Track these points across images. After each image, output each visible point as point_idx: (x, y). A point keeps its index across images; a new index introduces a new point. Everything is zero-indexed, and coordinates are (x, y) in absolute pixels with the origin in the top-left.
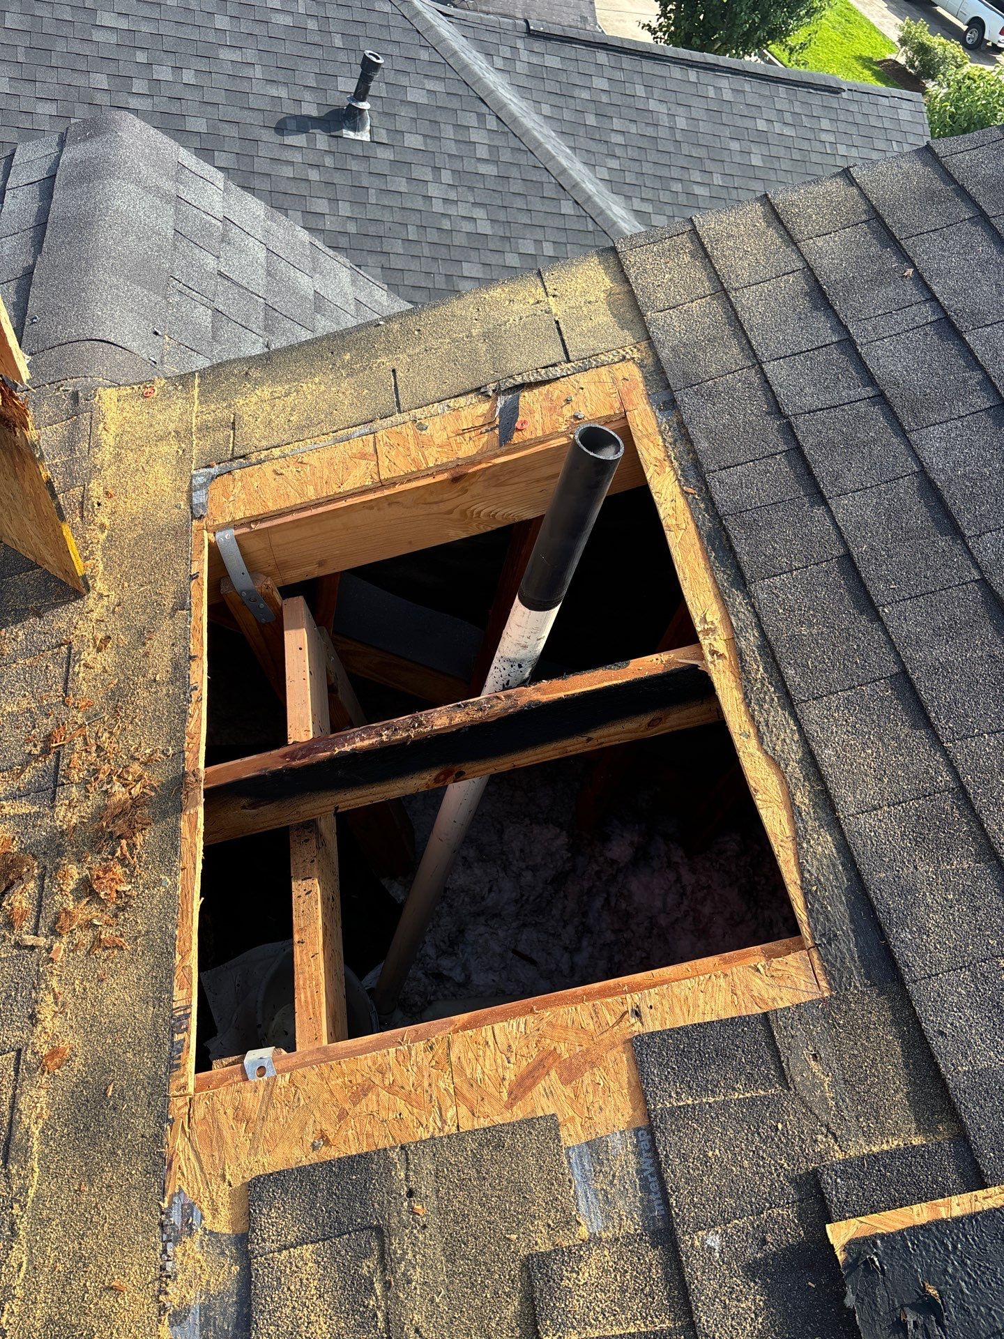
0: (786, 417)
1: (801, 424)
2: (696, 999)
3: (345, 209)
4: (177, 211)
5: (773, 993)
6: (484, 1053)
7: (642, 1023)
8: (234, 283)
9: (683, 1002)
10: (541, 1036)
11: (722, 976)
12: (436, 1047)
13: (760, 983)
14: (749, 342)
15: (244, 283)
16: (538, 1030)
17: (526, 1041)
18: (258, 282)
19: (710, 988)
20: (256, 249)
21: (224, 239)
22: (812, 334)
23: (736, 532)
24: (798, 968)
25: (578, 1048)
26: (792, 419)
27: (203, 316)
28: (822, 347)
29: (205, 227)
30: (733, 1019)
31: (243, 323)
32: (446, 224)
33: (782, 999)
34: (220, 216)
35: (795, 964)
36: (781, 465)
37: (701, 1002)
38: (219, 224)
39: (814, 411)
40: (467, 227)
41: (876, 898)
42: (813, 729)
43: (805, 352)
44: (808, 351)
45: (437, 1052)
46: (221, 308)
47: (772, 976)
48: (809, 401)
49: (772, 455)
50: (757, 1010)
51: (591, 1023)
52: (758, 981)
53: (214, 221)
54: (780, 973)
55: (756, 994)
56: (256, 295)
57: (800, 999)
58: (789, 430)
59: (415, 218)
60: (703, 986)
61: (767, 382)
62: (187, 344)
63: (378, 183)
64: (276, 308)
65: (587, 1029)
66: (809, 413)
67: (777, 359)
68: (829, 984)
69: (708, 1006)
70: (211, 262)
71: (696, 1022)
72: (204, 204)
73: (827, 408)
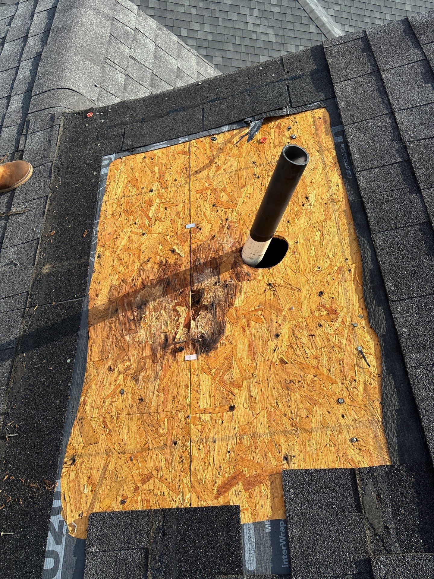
0: (404, 143)
1: (411, 146)
2: (318, 456)
3: (207, 28)
4: (112, 24)
5: (360, 458)
6: (208, 468)
7: (288, 464)
8: (138, 61)
9: (310, 456)
10: (237, 464)
11: (333, 445)
12: (184, 461)
13: (353, 452)
14: (389, 100)
15: (142, 62)
16: (236, 460)
17: (228, 465)
18: (149, 61)
19: (326, 451)
20: (150, 44)
21: (135, 39)
22: (424, 96)
23: (369, 206)
24: (374, 447)
25: (254, 472)
26: (407, 144)
27: (120, 78)
28: (429, 104)
29: (126, 33)
30: (336, 469)
31: (140, 82)
32: (254, 36)
33: (364, 462)
34: (133, 27)
35: (372, 444)
36: (396, 169)
37: (320, 458)
38: (133, 31)
39: (420, 140)
40: (264, 38)
41: (423, 414)
42: (397, 316)
43: (419, 106)
44: (421, 105)
45: (185, 464)
46: (130, 74)
47: (360, 449)
48: (417, 135)
49: (393, 164)
50: (349, 467)
51: (262, 460)
52: (352, 450)
53: (130, 30)
54: (364, 448)
55: (350, 458)
56: (148, 68)
57: (373, 463)
58: (404, 149)
59: (239, 33)
60: (322, 449)
61: (396, 122)
62: (111, 92)
63: (223, 15)
64: (157, 75)
65: (260, 463)
66: (417, 141)
67: (403, 109)
68: (391, 458)
69: (323, 461)
70: (127, 51)
71: (316, 468)
72: (126, 21)
73: (428, 138)
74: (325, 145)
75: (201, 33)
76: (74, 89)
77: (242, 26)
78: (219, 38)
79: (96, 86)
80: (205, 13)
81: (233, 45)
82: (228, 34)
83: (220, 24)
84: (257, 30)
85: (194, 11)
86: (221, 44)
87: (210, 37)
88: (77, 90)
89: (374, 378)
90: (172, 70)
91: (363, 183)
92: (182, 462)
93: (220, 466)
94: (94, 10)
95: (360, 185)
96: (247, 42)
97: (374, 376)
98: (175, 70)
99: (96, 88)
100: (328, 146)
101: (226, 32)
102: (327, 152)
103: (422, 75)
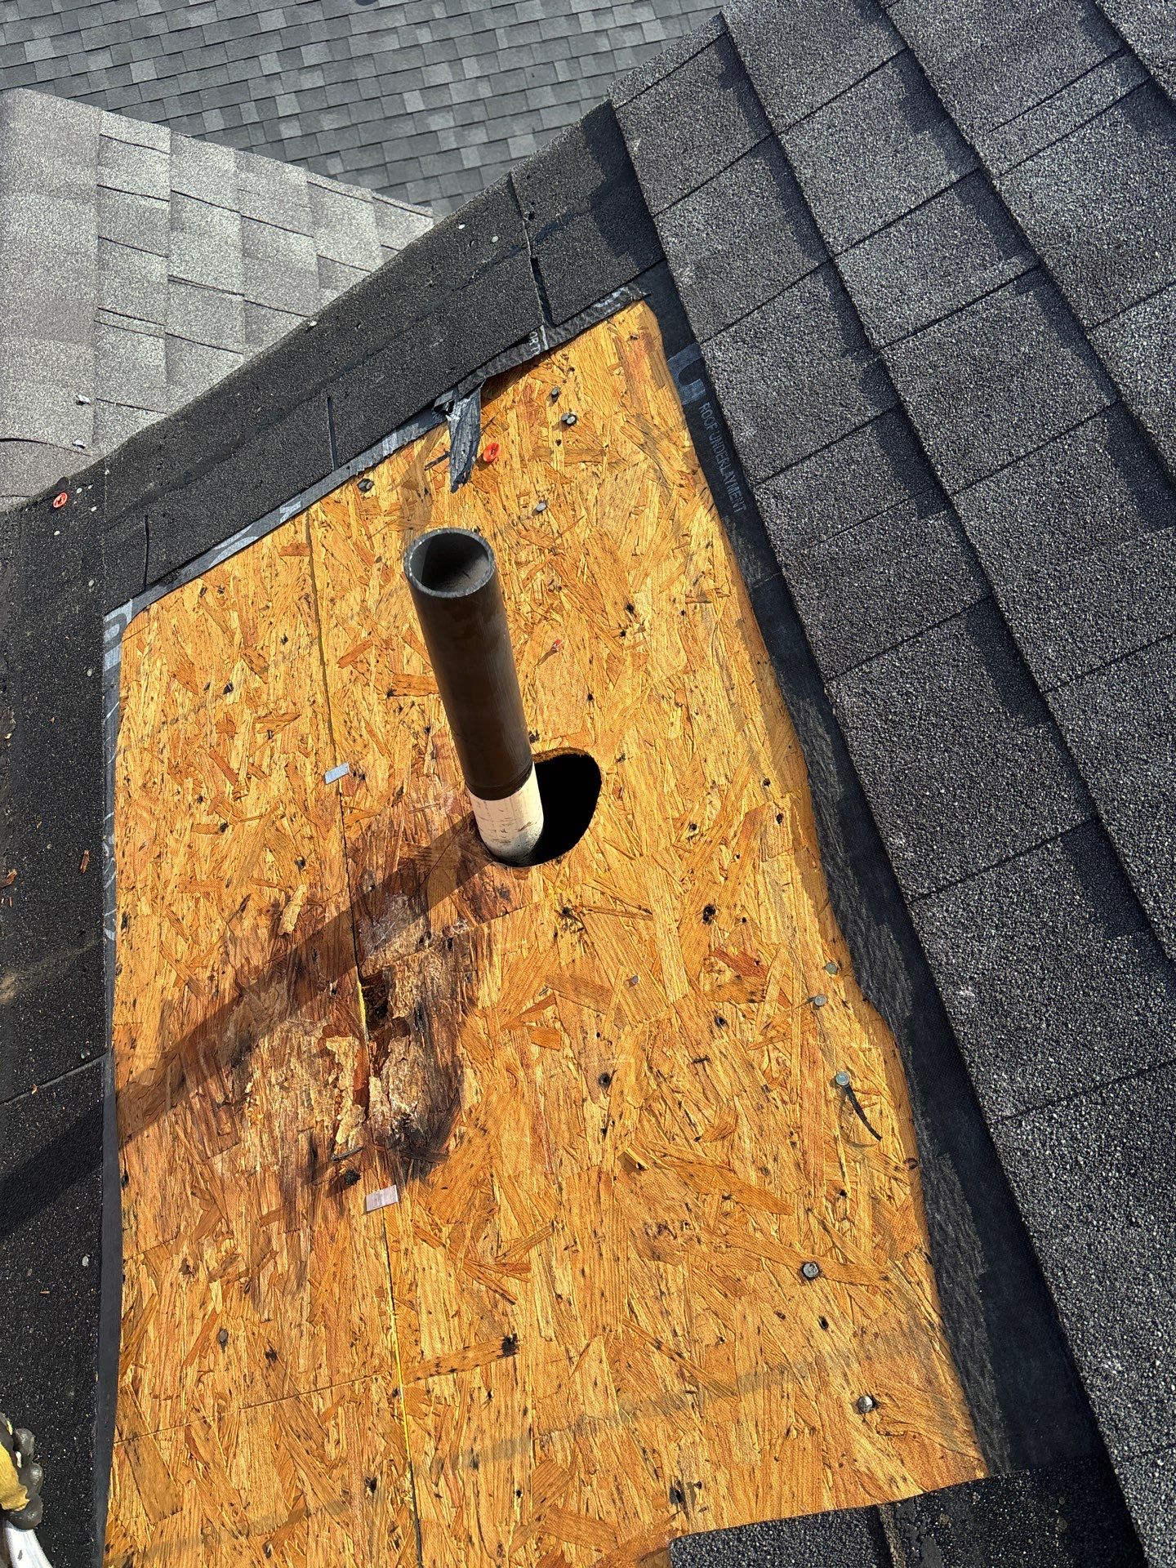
0: (877, 352)
1: (897, 357)
2: (767, 1474)
3: (471, 68)
4: (100, 209)
5: (892, 1467)
7: (687, 1514)
8: (195, 286)
9: (747, 1477)
11: (807, 1431)
13: (869, 1447)
15: (210, 281)
16: (539, 1519)
18: (229, 272)
19: (789, 1453)
20: (224, 222)
21: (175, 224)
22: (915, 178)
23: (804, 591)
24: (930, 1420)
25: (595, 1554)
26: (887, 353)
27: (152, 352)
28: (934, 197)
29: (146, 219)
30: (825, 1515)
31: (214, 342)
32: (604, 45)
33: (905, 1479)
34: (167, 193)
35: (925, 1412)
36: (868, 446)
37: (775, 1480)
38: (165, 205)
39: (925, 327)
40: (631, 38)
41: (1057, 1286)
42: (936, 947)
43: (906, 215)
44: (911, 211)
46: (178, 330)
47: (888, 1434)
48: (912, 313)
49: (857, 429)
50: (864, 1500)
51: (613, 1511)
52: (864, 1441)
53: (157, 204)
54: (901, 1429)
55: (863, 1469)
56: (229, 293)
57: (931, 1477)
58: (880, 374)
60: (778, 1448)
61: (844, 290)
62: (130, 402)
63: (506, 18)
64: (261, 301)
65: (608, 1520)
66: (915, 333)
67: (860, 241)
68: (985, 1454)
69: (786, 1488)
70: (157, 268)
71: (768, 1518)
72: (142, 184)
73: (947, 317)
74: (657, 421)
75: (459, 86)
76: (17, 435)
77: (563, 28)
78: (511, 85)
79: (81, 403)
80: (455, 30)
81: (553, 90)
82: (532, 62)
83: (503, 44)
84: (608, 23)
85: (424, 36)
86: (520, 96)
87: (485, 91)
88: (28, 436)
89: (898, 1175)
90: (302, 273)
91: (779, 517)
92: (398, 1545)
93: (500, 1546)
94: (39, 189)
95: (772, 526)
96: (590, 67)
97: (896, 1168)
98: (314, 268)
99: (84, 408)
100: (666, 422)
101: (526, 61)
102: (665, 443)
103: (902, 105)
